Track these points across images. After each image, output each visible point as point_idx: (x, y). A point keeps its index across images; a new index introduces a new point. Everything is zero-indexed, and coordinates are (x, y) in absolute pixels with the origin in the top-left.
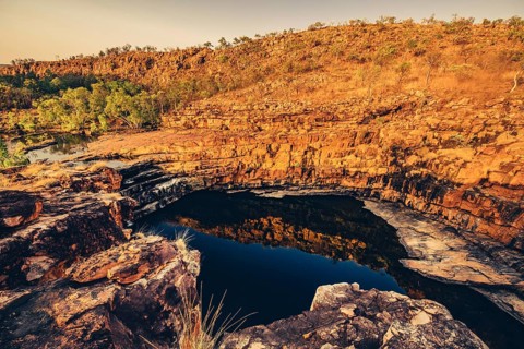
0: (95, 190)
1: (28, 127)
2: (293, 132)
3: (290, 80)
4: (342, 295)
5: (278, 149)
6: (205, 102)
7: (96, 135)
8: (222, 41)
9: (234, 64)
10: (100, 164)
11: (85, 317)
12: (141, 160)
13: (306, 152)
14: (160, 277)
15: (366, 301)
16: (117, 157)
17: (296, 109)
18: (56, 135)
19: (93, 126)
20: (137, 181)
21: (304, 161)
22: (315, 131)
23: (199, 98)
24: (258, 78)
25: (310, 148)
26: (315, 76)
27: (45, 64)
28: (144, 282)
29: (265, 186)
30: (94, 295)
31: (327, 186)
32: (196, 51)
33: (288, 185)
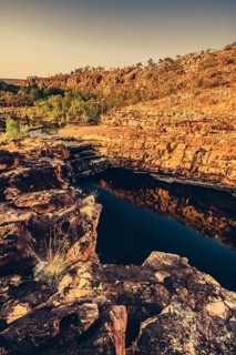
0: (52, 157)
1: (31, 117)
2: (190, 135)
3: (198, 93)
4: (169, 263)
5: (175, 147)
6: (130, 108)
7: (63, 125)
8: (150, 62)
9: (156, 80)
10: (60, 142)
11: (10, 226)
12: (85, 143)
13: (197, 152)
14: (61, 215)
15: (180, 275)
16: (73, 139)
17: (197, 117)
18: (44, 123)
19: (62, 119)
20: (81, 156)
21: (195, 159)
22: (209, 136)
23: (127, 105)
24: (172, 91)
25: (201, 149)
26: (221, 91)
27: (43, 79)
28: (51, 215)
29: (160, 173)
30: (19, 215)
31: (210, 181)
32: (131, 70)
33: (178, 175)
